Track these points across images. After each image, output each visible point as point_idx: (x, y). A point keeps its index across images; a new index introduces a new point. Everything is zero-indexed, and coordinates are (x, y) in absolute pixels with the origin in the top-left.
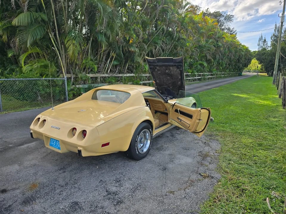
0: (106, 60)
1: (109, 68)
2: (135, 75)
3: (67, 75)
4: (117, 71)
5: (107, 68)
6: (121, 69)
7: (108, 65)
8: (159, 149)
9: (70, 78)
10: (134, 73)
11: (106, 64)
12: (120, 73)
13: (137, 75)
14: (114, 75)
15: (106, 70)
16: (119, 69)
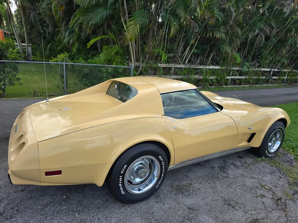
0: (185, 49)
1: (188, 57)
2: (221, 68)
3: (136, 63)
4: (198, 62)
5: (185, 57)
6: (203, 60)
7: (186, 55)
8: (180, 190)
9: (139, 67)
10: (220, 66)
11: (184, 53)
12: (201, 65)
13: (224, 68)
14: (193, 66)
15: (183, 60)
16: (200, 59)
